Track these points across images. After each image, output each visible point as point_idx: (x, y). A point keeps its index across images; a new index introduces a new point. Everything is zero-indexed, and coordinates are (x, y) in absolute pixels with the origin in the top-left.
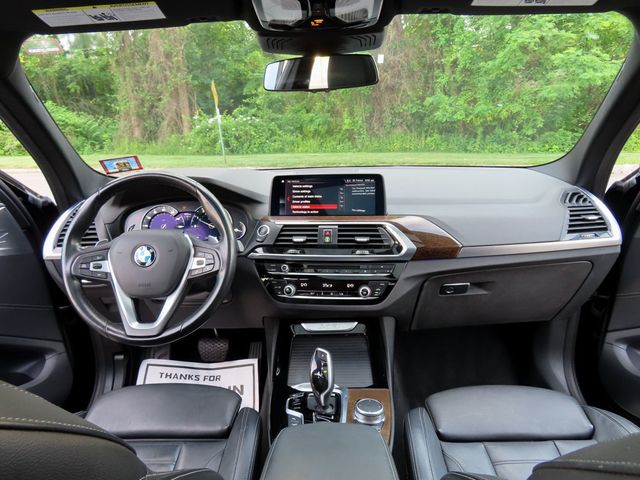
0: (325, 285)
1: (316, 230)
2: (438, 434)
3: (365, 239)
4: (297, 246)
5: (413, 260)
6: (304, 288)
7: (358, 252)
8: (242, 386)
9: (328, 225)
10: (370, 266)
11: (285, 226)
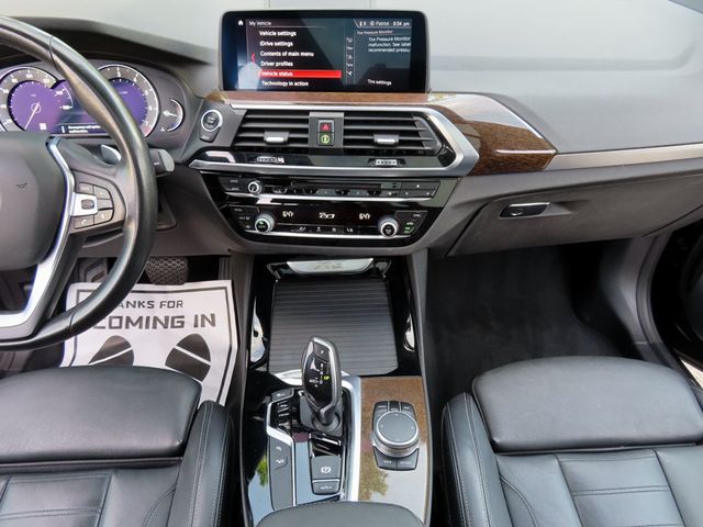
0: (323, 215)
1: (306, 121)
3: (391, 140)
4: (274, 150)
5: (470, 174)
6: (288, 219)
7: (379, 162)
8: (213, 316)
9: (327, 110)
10: (399, 185)
11: (250, 111)
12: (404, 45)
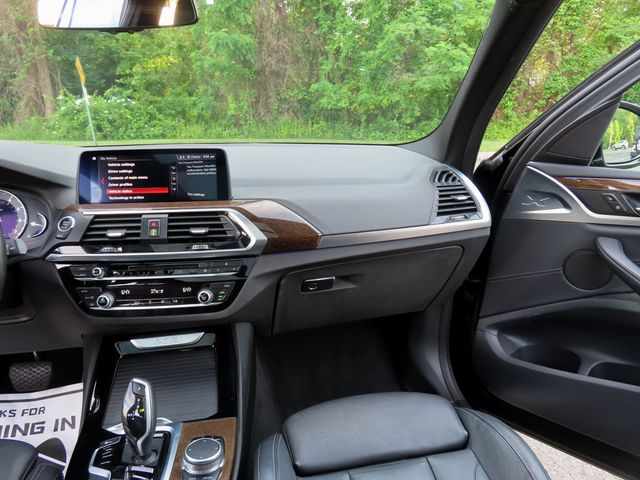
0: (153, 291)
1: (139, 221)
2: (296, 468)
3: (203, 231)
4: (115, 242)
5: (262, 254)
6: (125, 296)
7: (195, 247)
8: (74, 418)
9: (154, 214)
10: (212, 264)
11: (97, 216)
12: (212, 170)
